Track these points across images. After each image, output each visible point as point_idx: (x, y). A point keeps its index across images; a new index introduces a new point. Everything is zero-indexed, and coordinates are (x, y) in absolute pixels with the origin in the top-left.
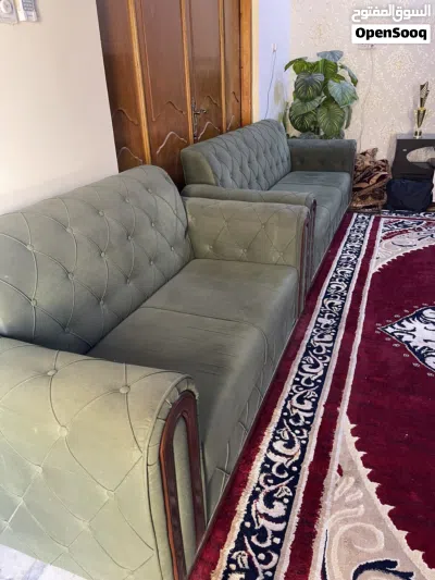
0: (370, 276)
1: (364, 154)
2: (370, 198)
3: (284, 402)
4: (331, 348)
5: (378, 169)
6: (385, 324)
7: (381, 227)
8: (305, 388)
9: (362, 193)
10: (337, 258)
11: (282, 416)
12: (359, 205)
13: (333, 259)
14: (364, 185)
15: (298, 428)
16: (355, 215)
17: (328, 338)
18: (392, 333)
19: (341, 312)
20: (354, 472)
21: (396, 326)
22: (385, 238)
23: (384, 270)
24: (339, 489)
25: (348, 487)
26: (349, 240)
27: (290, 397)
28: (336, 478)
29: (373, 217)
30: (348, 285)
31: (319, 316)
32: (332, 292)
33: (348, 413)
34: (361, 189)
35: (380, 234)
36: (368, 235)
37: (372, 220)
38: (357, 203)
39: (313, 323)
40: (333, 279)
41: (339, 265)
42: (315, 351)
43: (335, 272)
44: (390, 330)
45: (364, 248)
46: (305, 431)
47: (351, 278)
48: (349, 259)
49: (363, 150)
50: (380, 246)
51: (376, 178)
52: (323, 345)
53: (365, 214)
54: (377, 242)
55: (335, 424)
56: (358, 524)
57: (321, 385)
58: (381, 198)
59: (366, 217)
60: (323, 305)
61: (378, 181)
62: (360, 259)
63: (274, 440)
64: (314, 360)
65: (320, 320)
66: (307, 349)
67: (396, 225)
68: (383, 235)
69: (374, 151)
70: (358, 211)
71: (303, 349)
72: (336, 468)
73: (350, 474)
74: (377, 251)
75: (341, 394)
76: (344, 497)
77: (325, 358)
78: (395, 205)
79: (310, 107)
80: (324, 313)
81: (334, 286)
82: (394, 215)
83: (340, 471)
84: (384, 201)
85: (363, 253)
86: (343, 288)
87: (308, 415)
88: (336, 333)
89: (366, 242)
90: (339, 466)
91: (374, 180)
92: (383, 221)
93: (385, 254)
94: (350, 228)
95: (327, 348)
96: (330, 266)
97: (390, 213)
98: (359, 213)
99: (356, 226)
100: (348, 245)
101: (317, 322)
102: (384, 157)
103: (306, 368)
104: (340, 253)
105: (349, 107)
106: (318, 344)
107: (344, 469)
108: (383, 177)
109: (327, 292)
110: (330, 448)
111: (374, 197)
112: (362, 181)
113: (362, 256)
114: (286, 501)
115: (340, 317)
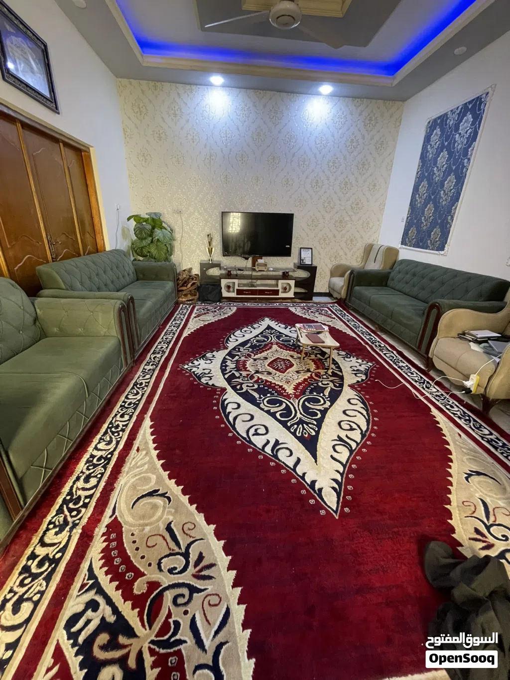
0: (182, 339)
1: (184, 271)
2: (189, 296)
3: (111, 419)
4: (148, 383)
5: (193, 279)
6: (184, 364)
7: (195, 311)
8: (127, 408)
9: (184, 293)
10: (165, 331)
11: (108, 427)
12: (184, 300)
13: (163, 331)
14: (184, 288)
15: (118, 432)
16: (181, 305)
17: (148, 376)
18: (187, 369)
19: (159, 361)
20: (147, 449)
21: (190, 364)
22: (195, 317)
23: (192, 335)
24: (135, 460)
25: (141, 457)
26: (175, 320)
27: (116, 415)
28: (135, 453)
29: (192, 306)
30: (168, 345)
31: (146, 365)
32: (157, 350)
33: (150, 417)
34: (182, 290)
35: (193, 315)
36: (186, 316)
37: (191, 308)
38: (182, 298)
39: (141, 369)
40: (160, 342)
41: (166, 334)
42: (138, 386)
43: (162, 338)
44: (186, 367)
45: (183, 323)
46: (121, 433)
47: (170, 341)
48: (172, 330)
49: (184, 269)
50: (192, 321)
51: (191, 284)
52: (144, 381)
53: (187, 304)
54: (191, 320)
55: (141, 425)
56: (142, 475)
57: (138, 405)
58: (195, 295)
59: (188, 306)
60: (150, 358)
61: (192, 285)
62: (178, 330)
63: (99, 443)
64: (137, 391)
65: (146, 367)
66: (134, 385)
67: (203, 310)
68: (195, 315)
69: (190, 270)
70: (183, 303)
71: (131, 385)
72: (136, 448)
73: (143, 450)
74: (189, 325)
75: (149, 407)
76: (137, 463)
77: (143, 389)
78: (203, 299)
79: (144, 243)
80: (149, 363)
81: (159, 347)
82: (203, 304)
83: (138, 450)
84: (197, 296)
85: (181, 326)
86: (165, 347)
87: (124, 423)
88: (153, 373)
89: (184, 320)
90: (138, 447)
91: (189, 285)
92: (197, 308)
93: (194, 325)
94: (177, 312)
95: (146, 383)
96: (160, 335)
97: (201, 303)
98: (185, 304)
99: (181, 312)
100: (173, 323)
101: (144, 369)
102: (197, 273)
103: (130, 397)
104: (167, 327)
105: (170, 244)
106: (140, 381)
107: (140, 448)
108: (194, 284)
109: (154, 350)
110: (134, 439)
111: (192, 295)
112: (183, 286)
113: (180, 328)
114: (99, 476)
115: (158, 364)
